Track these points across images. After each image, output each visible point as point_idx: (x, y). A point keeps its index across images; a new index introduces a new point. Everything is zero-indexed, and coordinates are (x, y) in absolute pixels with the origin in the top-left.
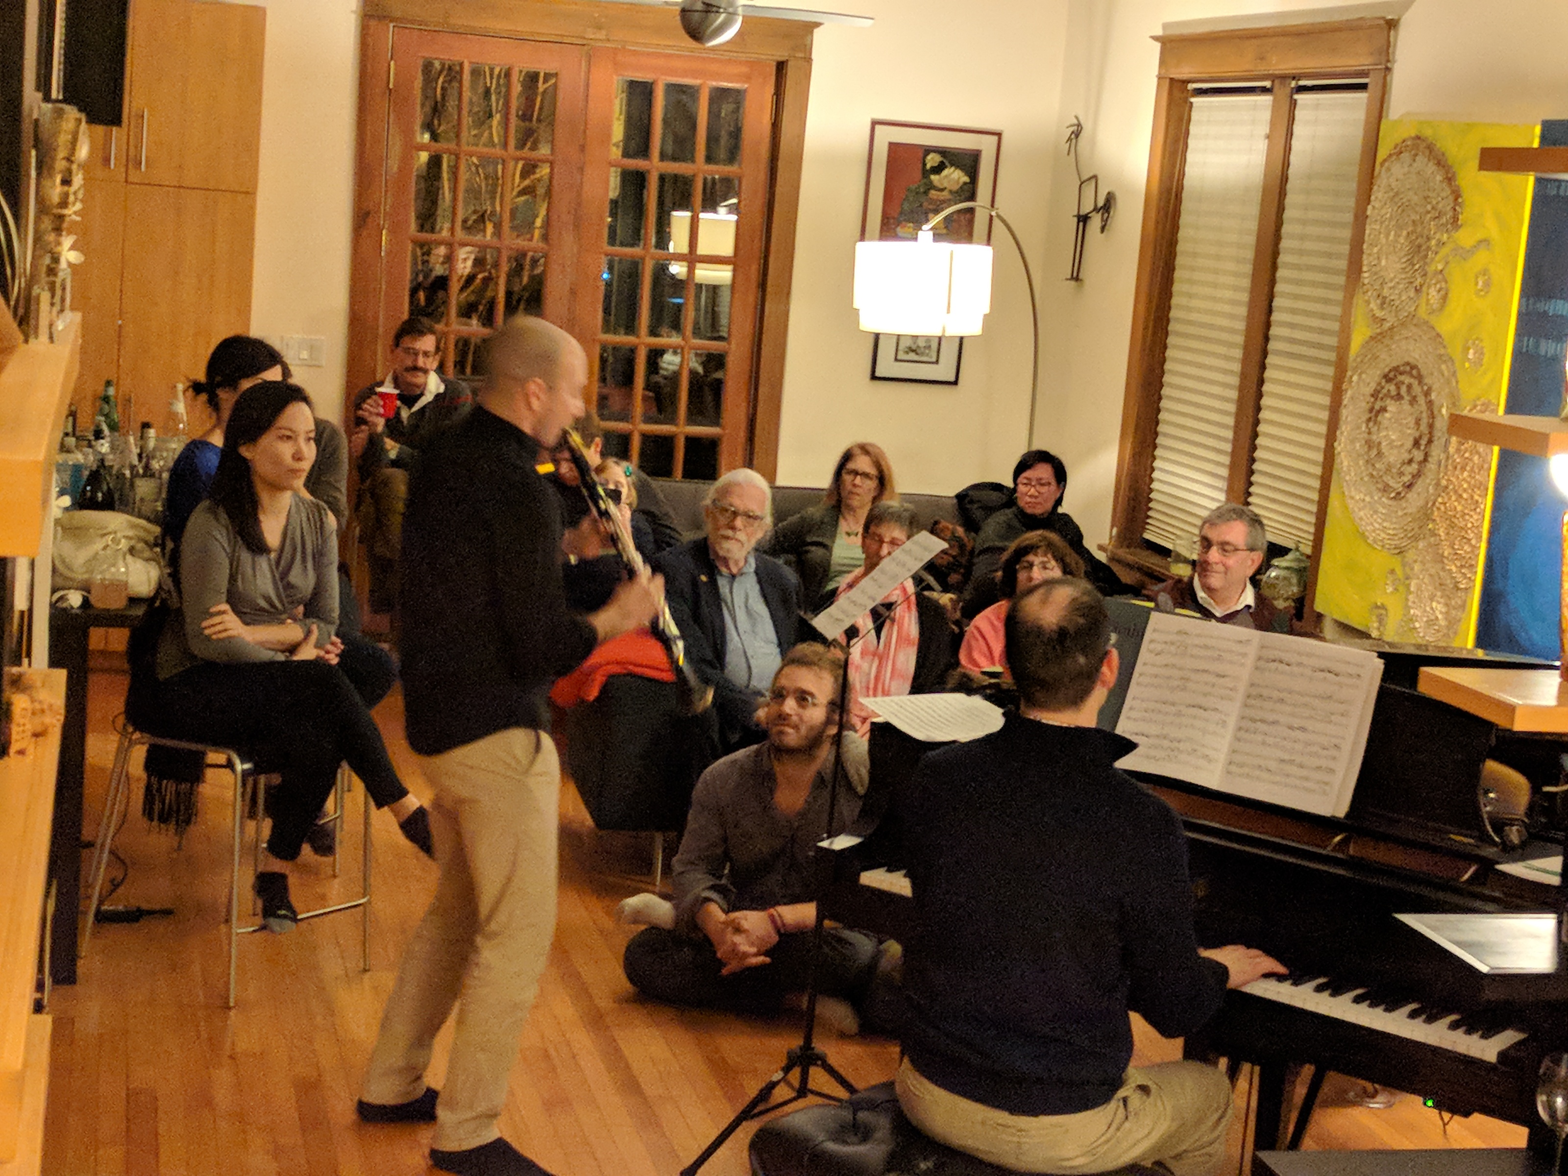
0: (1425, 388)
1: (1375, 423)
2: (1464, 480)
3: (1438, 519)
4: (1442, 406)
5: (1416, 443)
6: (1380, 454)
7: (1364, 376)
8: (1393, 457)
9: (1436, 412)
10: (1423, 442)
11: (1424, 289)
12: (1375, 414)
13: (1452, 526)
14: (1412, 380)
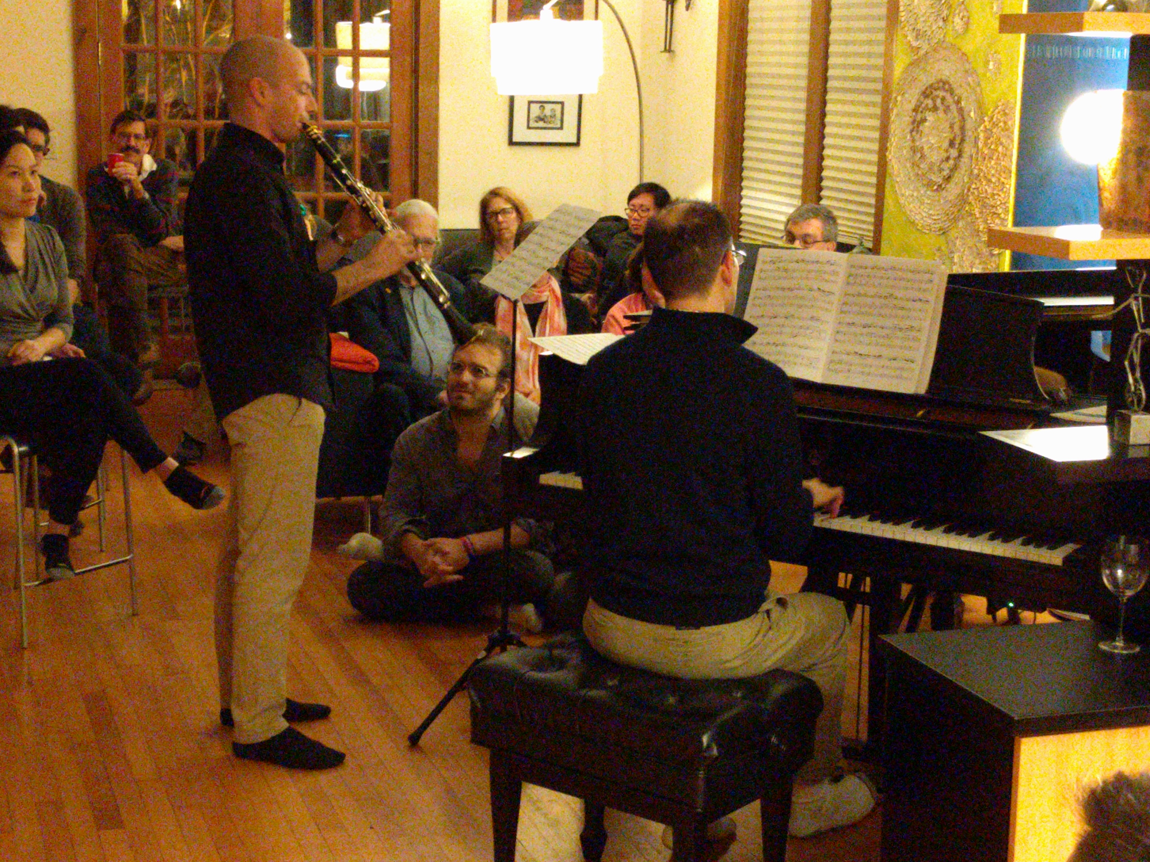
0: (956, 98)
1: (917, 132)
2: (992, 167)
3: (973, 202)
4: (970, 111)
5: (952, 144)
6: (923, 156)
7: (906, 96)
8: (934, 157)
9: (966, 117)
10: (958, 141)
11: (950, 18)
12: (917, 124)
13: (984, 205)
14: (944, 94)
